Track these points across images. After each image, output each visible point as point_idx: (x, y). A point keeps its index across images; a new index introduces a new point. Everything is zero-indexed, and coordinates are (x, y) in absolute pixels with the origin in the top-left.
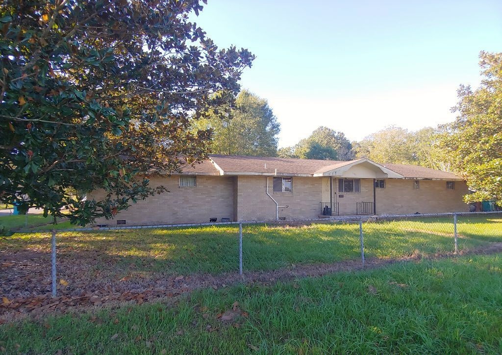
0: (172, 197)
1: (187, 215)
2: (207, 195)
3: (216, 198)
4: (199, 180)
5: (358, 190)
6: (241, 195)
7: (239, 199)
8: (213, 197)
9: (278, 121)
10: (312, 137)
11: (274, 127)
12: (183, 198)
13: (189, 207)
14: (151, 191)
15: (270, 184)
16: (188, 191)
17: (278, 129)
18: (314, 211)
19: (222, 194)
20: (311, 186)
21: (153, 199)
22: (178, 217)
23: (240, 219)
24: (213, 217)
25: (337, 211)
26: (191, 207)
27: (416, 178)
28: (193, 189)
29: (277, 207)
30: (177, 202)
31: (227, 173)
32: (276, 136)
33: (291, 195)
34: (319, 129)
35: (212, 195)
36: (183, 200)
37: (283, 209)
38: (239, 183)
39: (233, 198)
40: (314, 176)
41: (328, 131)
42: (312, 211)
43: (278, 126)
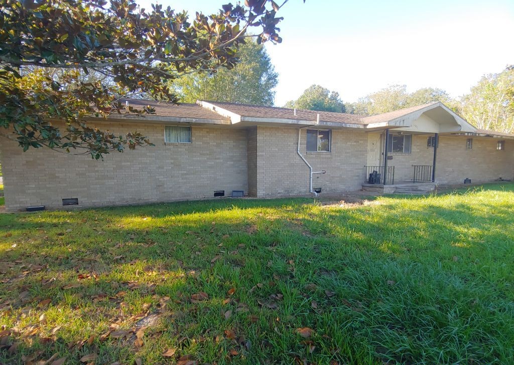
0: (154, 159)
1: (179, 187)
2: (208, 157)
3: (222, 161)
4: (196, 133)
5: (408, 150)
6: (262, 156)
7: (260, 162)
8: (219, 159)
9: (276, 71)
10: (302, 97)
11: (269, 79)
12: (172, 161)
13: (182, 174)
14: (116, 140)
15: (302, 138)
16: (179, 149)
17: (275, 80)
18: (357, 178)
19: (232, 154)
20: (355, 144)
21: (123, 164)
22: (165, 190)
23: (261, 193)
24: (219, 189)
25: (392, 178)
26: (186, 174)
27: (479, 134)
28: (187, 147)
29: (312, 173)
30: (163, 168)
31: (247, 119)
32: (272, 90)
33: (329, 156)
34: (311, 87)
35: (217, 157)
36: (172, 163)
37: (319, 176)
38: (260, 138)
39: (246, 161)
40: (368, 127)
41: (320, 90)
42: (354, 178)
43: (276, 76)
